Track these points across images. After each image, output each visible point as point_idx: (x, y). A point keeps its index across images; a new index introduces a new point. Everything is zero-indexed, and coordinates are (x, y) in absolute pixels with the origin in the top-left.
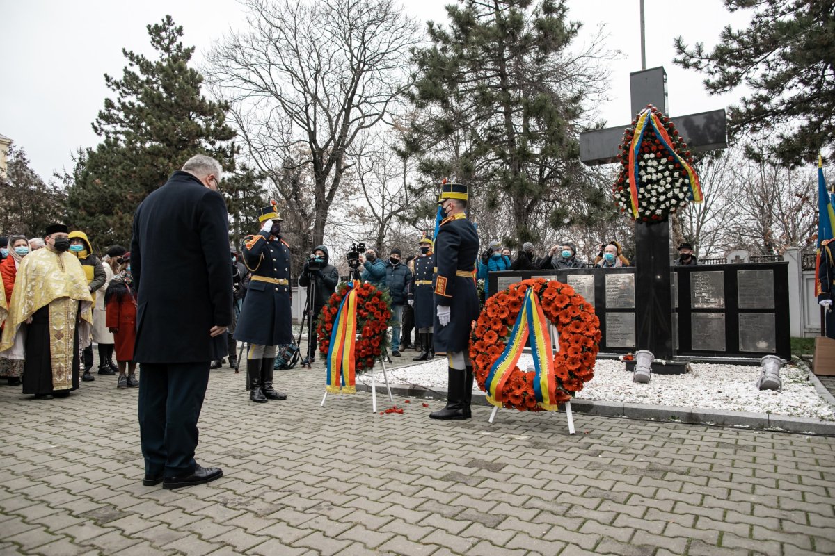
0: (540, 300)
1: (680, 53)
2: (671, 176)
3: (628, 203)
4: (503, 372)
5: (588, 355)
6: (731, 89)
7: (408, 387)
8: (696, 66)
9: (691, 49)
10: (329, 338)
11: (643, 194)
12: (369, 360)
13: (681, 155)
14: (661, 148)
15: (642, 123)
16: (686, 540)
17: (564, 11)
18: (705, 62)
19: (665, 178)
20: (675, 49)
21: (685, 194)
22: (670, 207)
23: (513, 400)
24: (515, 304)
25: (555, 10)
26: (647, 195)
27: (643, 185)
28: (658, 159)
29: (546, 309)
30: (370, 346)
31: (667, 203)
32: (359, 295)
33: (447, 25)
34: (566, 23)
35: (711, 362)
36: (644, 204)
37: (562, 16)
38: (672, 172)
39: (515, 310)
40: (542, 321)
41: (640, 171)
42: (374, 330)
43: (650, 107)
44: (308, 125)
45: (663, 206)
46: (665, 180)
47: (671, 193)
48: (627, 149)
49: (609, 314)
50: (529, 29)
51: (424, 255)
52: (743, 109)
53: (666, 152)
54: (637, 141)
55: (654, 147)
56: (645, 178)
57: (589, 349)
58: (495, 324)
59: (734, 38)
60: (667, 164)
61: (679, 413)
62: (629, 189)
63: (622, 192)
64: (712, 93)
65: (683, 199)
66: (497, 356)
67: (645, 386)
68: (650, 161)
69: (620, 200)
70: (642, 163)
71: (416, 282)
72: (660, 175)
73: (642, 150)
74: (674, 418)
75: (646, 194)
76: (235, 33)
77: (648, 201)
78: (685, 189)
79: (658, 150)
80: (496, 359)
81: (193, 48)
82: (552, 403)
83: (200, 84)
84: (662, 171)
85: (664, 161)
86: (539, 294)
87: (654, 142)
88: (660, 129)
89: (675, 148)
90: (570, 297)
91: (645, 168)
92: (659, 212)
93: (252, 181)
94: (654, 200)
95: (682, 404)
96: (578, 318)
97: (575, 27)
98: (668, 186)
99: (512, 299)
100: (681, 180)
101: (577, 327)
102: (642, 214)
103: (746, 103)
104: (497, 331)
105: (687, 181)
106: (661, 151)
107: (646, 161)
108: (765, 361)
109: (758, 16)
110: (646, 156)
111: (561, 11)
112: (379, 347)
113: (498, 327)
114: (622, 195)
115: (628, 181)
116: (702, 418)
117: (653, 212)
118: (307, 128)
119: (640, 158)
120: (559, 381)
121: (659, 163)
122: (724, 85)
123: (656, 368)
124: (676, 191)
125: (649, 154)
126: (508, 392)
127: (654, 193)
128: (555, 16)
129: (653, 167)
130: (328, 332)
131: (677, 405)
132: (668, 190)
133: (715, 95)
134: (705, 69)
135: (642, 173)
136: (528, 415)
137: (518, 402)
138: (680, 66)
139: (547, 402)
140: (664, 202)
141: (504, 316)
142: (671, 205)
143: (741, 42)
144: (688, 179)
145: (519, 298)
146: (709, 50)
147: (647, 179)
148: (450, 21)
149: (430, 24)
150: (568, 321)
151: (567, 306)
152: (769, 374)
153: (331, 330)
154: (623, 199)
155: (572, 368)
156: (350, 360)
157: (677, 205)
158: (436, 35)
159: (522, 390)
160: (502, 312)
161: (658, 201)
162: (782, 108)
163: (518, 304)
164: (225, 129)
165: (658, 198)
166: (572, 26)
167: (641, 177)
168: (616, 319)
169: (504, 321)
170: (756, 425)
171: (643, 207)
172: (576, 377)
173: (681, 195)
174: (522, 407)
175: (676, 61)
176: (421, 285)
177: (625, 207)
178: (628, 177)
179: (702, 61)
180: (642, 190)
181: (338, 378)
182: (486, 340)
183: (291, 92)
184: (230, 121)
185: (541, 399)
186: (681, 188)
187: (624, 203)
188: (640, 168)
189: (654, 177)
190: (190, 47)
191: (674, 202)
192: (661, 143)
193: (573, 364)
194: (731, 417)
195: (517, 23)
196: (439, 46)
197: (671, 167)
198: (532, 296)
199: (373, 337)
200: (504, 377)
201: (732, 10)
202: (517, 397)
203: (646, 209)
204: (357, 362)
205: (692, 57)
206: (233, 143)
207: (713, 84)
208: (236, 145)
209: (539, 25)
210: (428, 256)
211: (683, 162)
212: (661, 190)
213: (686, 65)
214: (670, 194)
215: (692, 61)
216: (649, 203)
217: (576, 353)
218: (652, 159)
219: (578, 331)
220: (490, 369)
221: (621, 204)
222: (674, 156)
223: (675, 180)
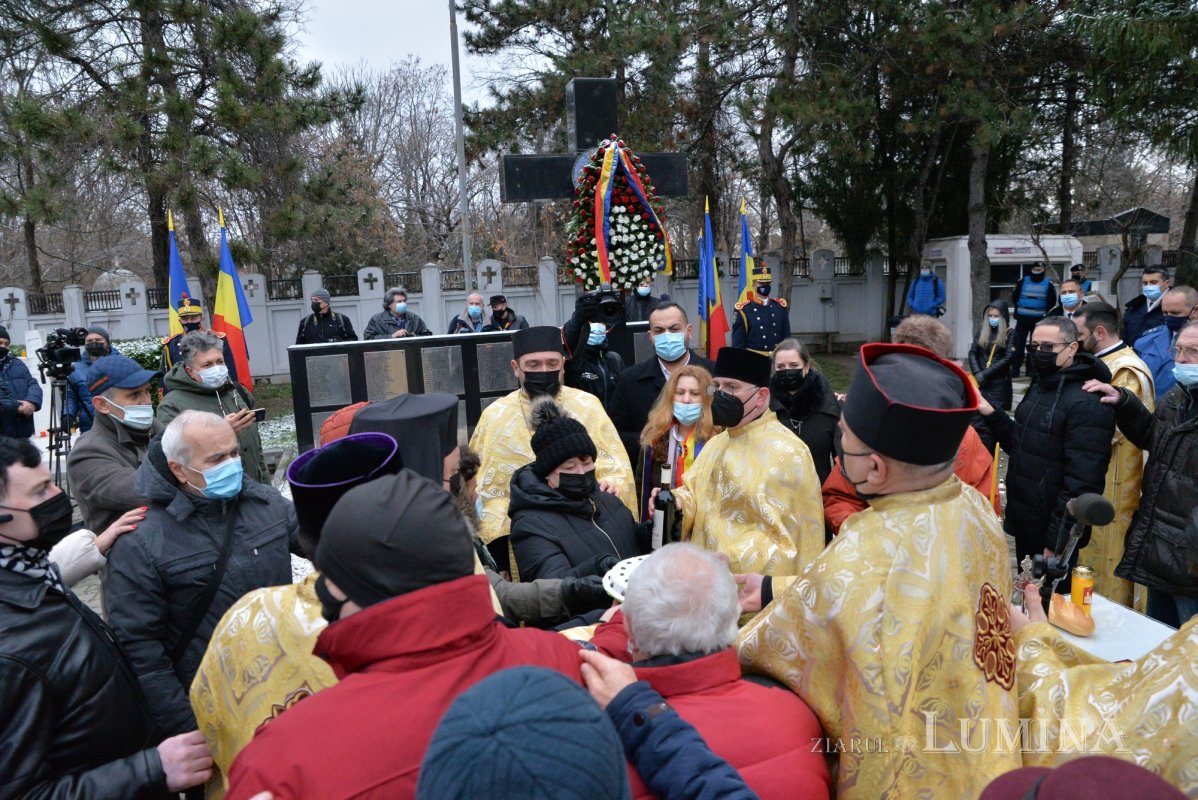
2: (646, 239)
11: (612, 262)
13: (657, 212)
14: (633, 199)
15: (609, 162)
21: (659, 262)
26: (617, 264)
27: (612, 248)
28: (629, 214)
31: (640, 275)
36: (612, 274)
38: (646, 234)
41: (608, 229)
45: (633, 279)
46: (638, 245)
47: (645, 262)
48: (592, 196)
53: (640, 206)
54: (605, 186)
55: (624, 198)
56: (614, 239)
60: (640, 223)
62: (594, 253)
63: (583, 256)
68: (620, 216)
69: (578, 266)
70: (612, 219)
72: (632, 237)
73: (615, 200)
75: (615, 262)
77: (617, 269)
78: (659, 257)
79: (630, 203)
84: (636, 232)
85: (637, 218)
87: (626, 190)
88: (632, 173)
89: (650, 202)
91: (614, 225)
92: (628, 285)
94: (624, 270)
98: (642, 253)
100: (656, 245)
105: (662, 247)
106: (633, 204)
107: (616, 216)
110: (616, 209)
114: (582, 261)
115: (593, 242)
117: (622, 286)
119: (609, 211)
121: (632, 222)
125: (619, 206)
127: (625, 260)
129: (623, 225)
132: (642, 258)
135: (612, 232)
140: (635, 274)
144: (663, 244)
147: (617, 242)
154: (584, 266)
161: (629, 271)
165: (630, 267)
167: (610, 238)
173: (655, 266)
178: (593, 236)
180: (611, 256)
186: (655, 255)
188: (609, 225)
189: (625, 239)
191: (647, 272)
192: (634, 193)
197: (645, 227)
211: (659, 222)
212: (634, 257)
214: (644, 264)
216: (620, 274)
218: (624, 214)
221: (579, 272)
222: (651, 214)
223: (649, 246)
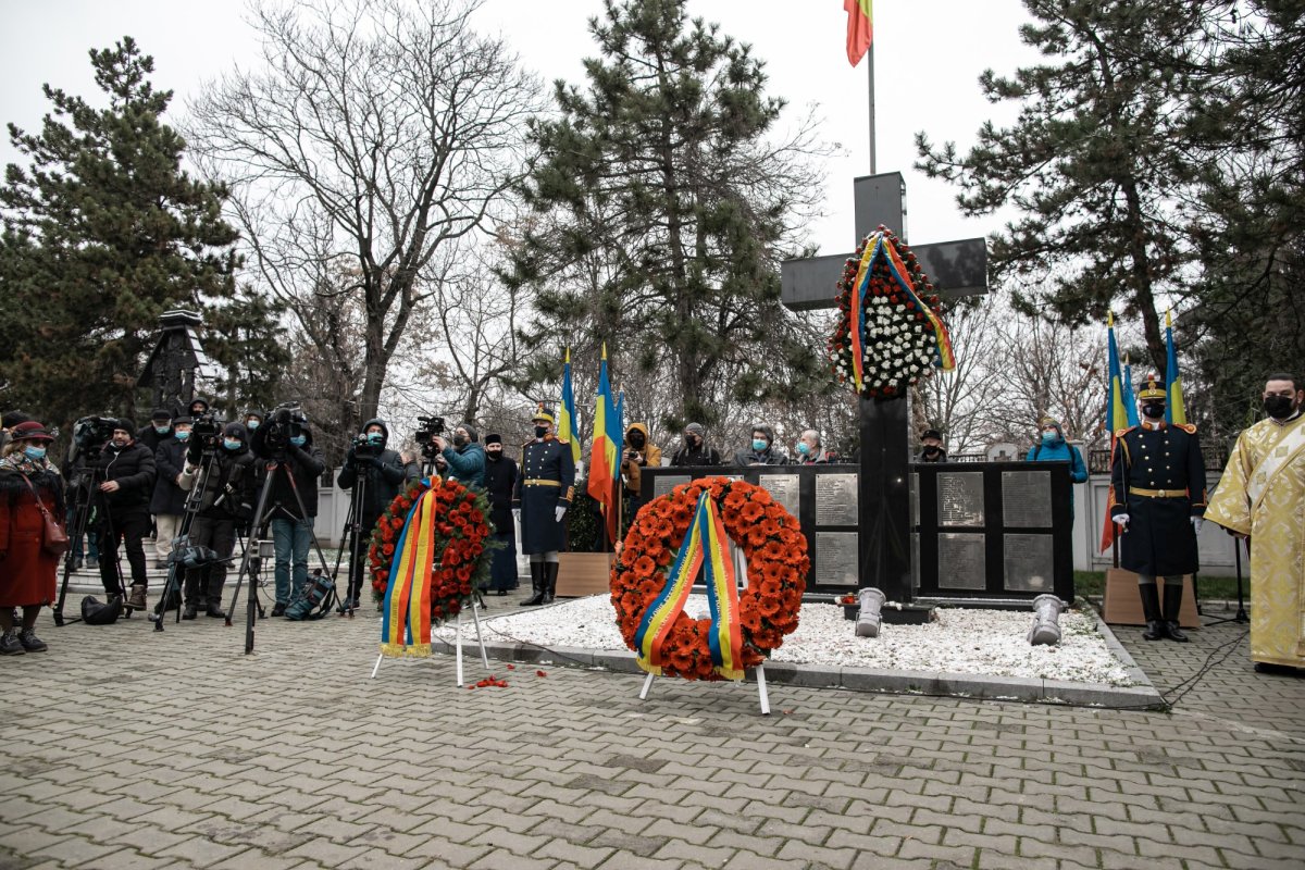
0: (720, 510)
1: (923, 155)
3: (849, 368)
4: (663, 620)
5: (790, 594)
6: (992, 211)
7: (513, 646)
8: (945, 174)
9: (938, 149)
10: (388, 567)
11: (871, 356)
12: (453, 601)
13: (925, 300)
14: (896, 289)
15: (870, 252)
16: (930, 862)
17: (760, 80)
18: (957, 170)
19: (902, 333)
20: (917, 149)
21: (931, 357)
22: (909, 377)
23: (677, 664)
24: (682, 516)
25: (748, 78)
26: (877, 358)
27: (872, 342)
28: (892, 305)
29: (729, 524)
30: (455, 579)
31: (905, 371)
32: (439, 500)
33: (586, 88)
34: (763, 97)
35: (966, 607)
36: (873, 370)
37: (757, 87)
38: (912, 325)
39: (682, 525)
40: (722, 541)
41: (866, 321)
42: (461, 555)
43: (882, 229)
44: (359, 228)
45: (899, 375)
46: (902, 337)
47: (911, 355)
48: (849, 288)
49: (820, 535)
50: (708, 102)
51: (540, 440)
52: (1009, 240)
53: (904, 296)
54: (863, 278)
55: (887, 288)
56: (874, 332)
57: (792, 585)
58: (652, 546)
59: (997, 138)
60: (905, 313)
61: (920, 680)
62: (851, 348)
63: (841, 351)
64: (967, 215)
65: (928, 366)
66: (654, 595)
67: (873, 641)
68: (881, 307)
69: (838, 363)
70: (870, 311)
71: (526, 482)
72: (895, 329)
73: (871, 291)
74: (913, 688)
75: (875, 356)
76: (244, 74)
77: (879, 366)
78: (930, 350)
79: (893, 293)
80: (653, 600)
81: (170, 94)
82: (736, 667)
83: (180, 153)
84: (899, 323)
85: (900, 308)
86: (719, 501)
87: (887, 280)
88: (896, 261)
89: (916, 291)
90: (764, 506)
91: (874, 317)
92: (893, 382)
93: (263, 314)
94: (886, 365)
95: (924, 667)
96: (776, 538)
97: (776, 106)
98: (907, 345)
99: (679, 508)
100: (924, 337)
101: (775, 552)
102: (869, 386)
103: (1013, 231)
104: (654, 558)
105: (933, 339)
106: (897, 294)
107: (875, 307)
108: (1039, 603)
109: (1028, 111)
110: (876, 300)
111: (755, 81)
112: (469, 582)
113: (656, 551)
114: (841, 357)
115: (850, 335)
116: (952, 688)
117: (885, 383)
118: (357, 233)
119: (867, 303)
120: (747, 633)
121: (894, 312)
122: (984, 204)
123: (889, 616)
124: (918, 353)
125: (880, 296)
126: (670, 650)
127: (887, 354)
128: (747, 86)
129: (885, 316)
130: (386, 557)
131: (918, 668)
132: (907, 351)
133: (972, 217)
134: (958, 180)
135: (871, 324)
136: (701, 686)
137: (685, 666)
138: (924, 174)
139: (729, 666)
140: (900, 369)
141: (665, 534)
142: (911, 373)
143: (1006, 144)
144: (935, 335)
145: (689, 506)
146: (963, 153)
147: (877, 334)
148: (591, 81)
149: (560, 85)
150: (760, 541)
151: (760, 519)
152: (1044, 622)
153: (393, 554)
154: (843, 362)
155: (767, 613)
156: (423, 602)
157: (919, 374)
158: (567, 101)
159: (692, 648)
160: (663, 528)
161: (892, 366)
162: (1061, 241)
163: (686, 516)
164: (220, 226)
165: (892, 362)
166: (772, 104)
167: (868, 330)
168: (830, 542)
169: (666, 542)
170: (1027, 695)
171: (870, 375)
172: (772, 626)
173: (925, 360)
174: (690, 674)
175: (918, 167)
176: (534, 486)
177: (845, 374)
178: (849, 330)
179: (954, 168)
180: (869, 350)
181: (401, 632)
182: (638, 571)
183: (333, 174)
184: (228, 214)
185: (719, 661)
186: (924, 349)
187: (844, 367)
188: (868, 317)
189: (887, 332)
190: (165, 91)
191: (914, 368)
192: (897, 283)
193: (768, 607)
194: (991, 685)
195: (692, 92)
196: (573, 118)
197: (910, 317)
198: (707, 503)
199: (461, 565)
200: (664, 628)
201: (994, 100)
202: (682, 659)
203: (875, 377)
204: (433, 607)
205: (939, 161)
206: (233, 250)
207: (969, 202)
208: (238, 253)
209: (724, 98)
210: (546, 442)
211: (927, 310)
212: (897, 350)
213: (932, 173)
214: (909, 358)
215: (940, 167)
216: (880, 369)
217: (772, 591)
218: (885, 305)
219: (776, 557)
220: (643, 615)
221: (839, 369)
222: (915, 302)
223: (916, 337)
